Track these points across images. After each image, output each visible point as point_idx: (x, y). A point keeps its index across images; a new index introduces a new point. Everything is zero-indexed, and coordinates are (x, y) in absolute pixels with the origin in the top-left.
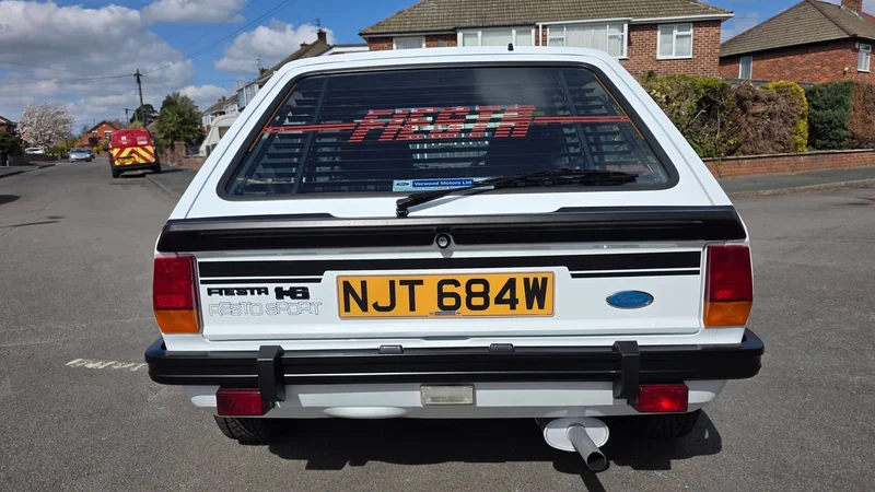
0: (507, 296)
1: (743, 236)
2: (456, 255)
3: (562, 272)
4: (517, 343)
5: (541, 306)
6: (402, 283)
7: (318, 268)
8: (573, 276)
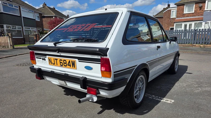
0: (69, 64)
1: (107, 56)
2: (62, 55)
3: (77, 60)
4: (69, 74)
5: (74, 67)
6: (55, 59)
7: (46, 55)
8: (79, 61)
